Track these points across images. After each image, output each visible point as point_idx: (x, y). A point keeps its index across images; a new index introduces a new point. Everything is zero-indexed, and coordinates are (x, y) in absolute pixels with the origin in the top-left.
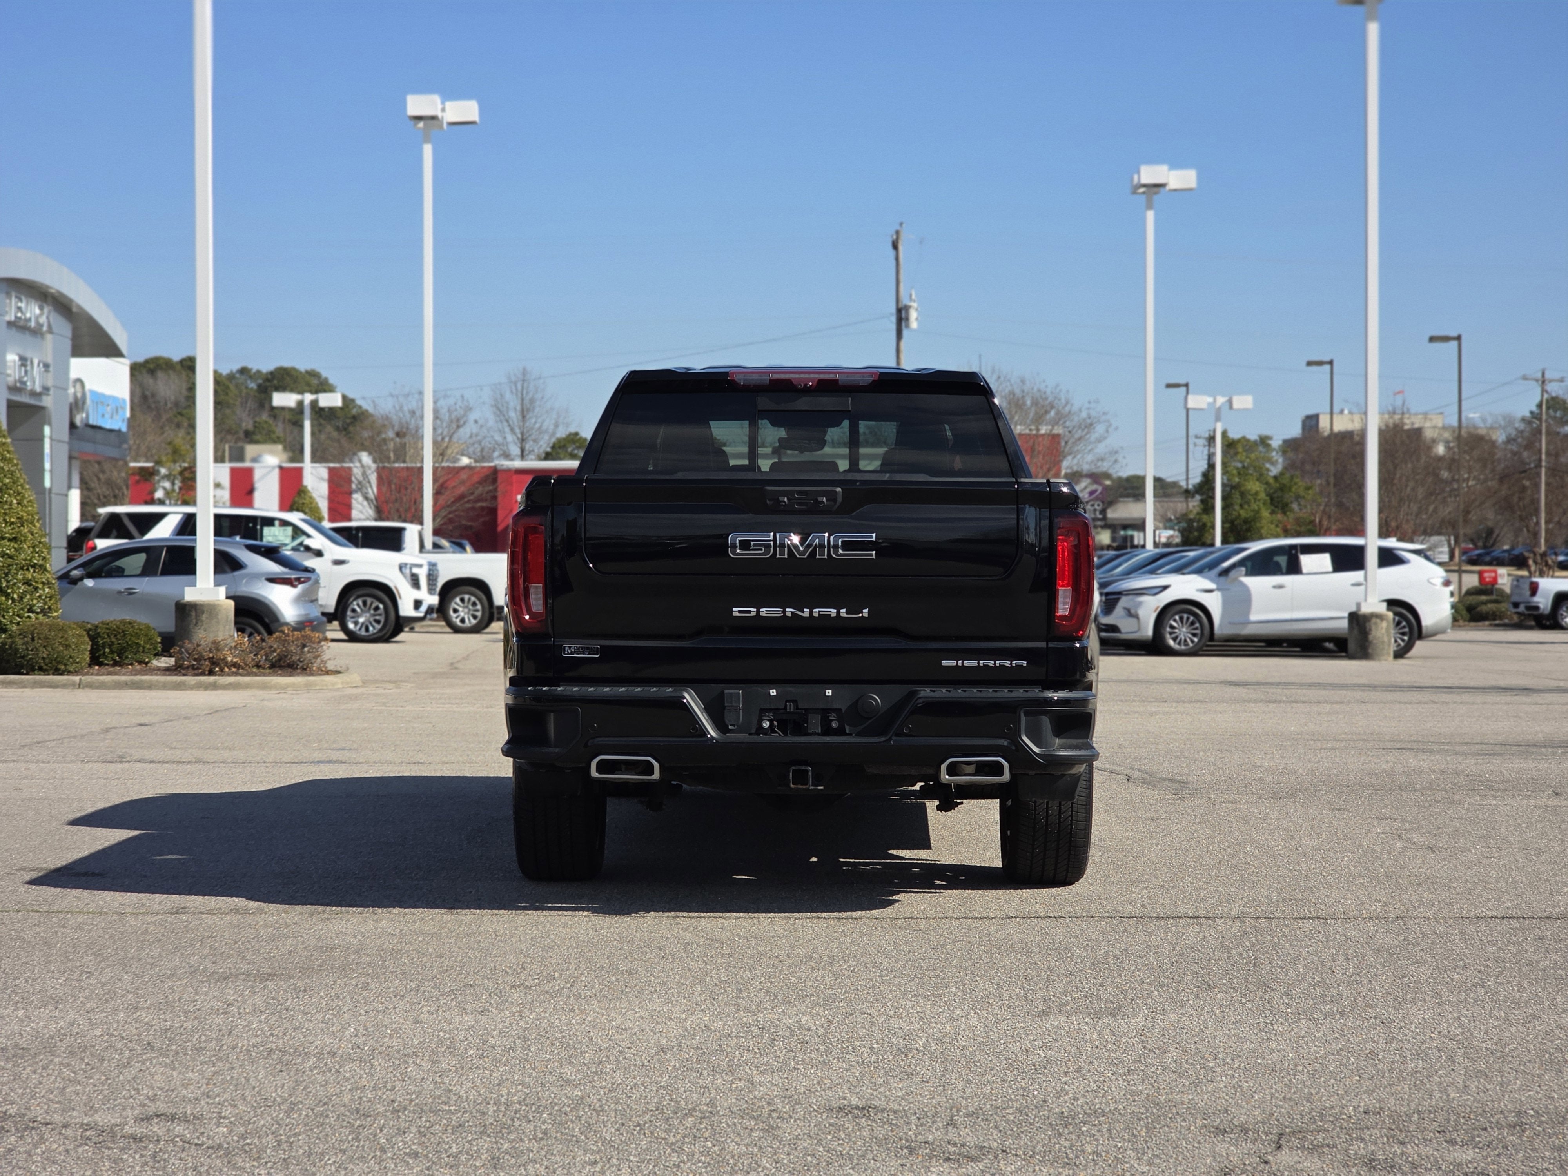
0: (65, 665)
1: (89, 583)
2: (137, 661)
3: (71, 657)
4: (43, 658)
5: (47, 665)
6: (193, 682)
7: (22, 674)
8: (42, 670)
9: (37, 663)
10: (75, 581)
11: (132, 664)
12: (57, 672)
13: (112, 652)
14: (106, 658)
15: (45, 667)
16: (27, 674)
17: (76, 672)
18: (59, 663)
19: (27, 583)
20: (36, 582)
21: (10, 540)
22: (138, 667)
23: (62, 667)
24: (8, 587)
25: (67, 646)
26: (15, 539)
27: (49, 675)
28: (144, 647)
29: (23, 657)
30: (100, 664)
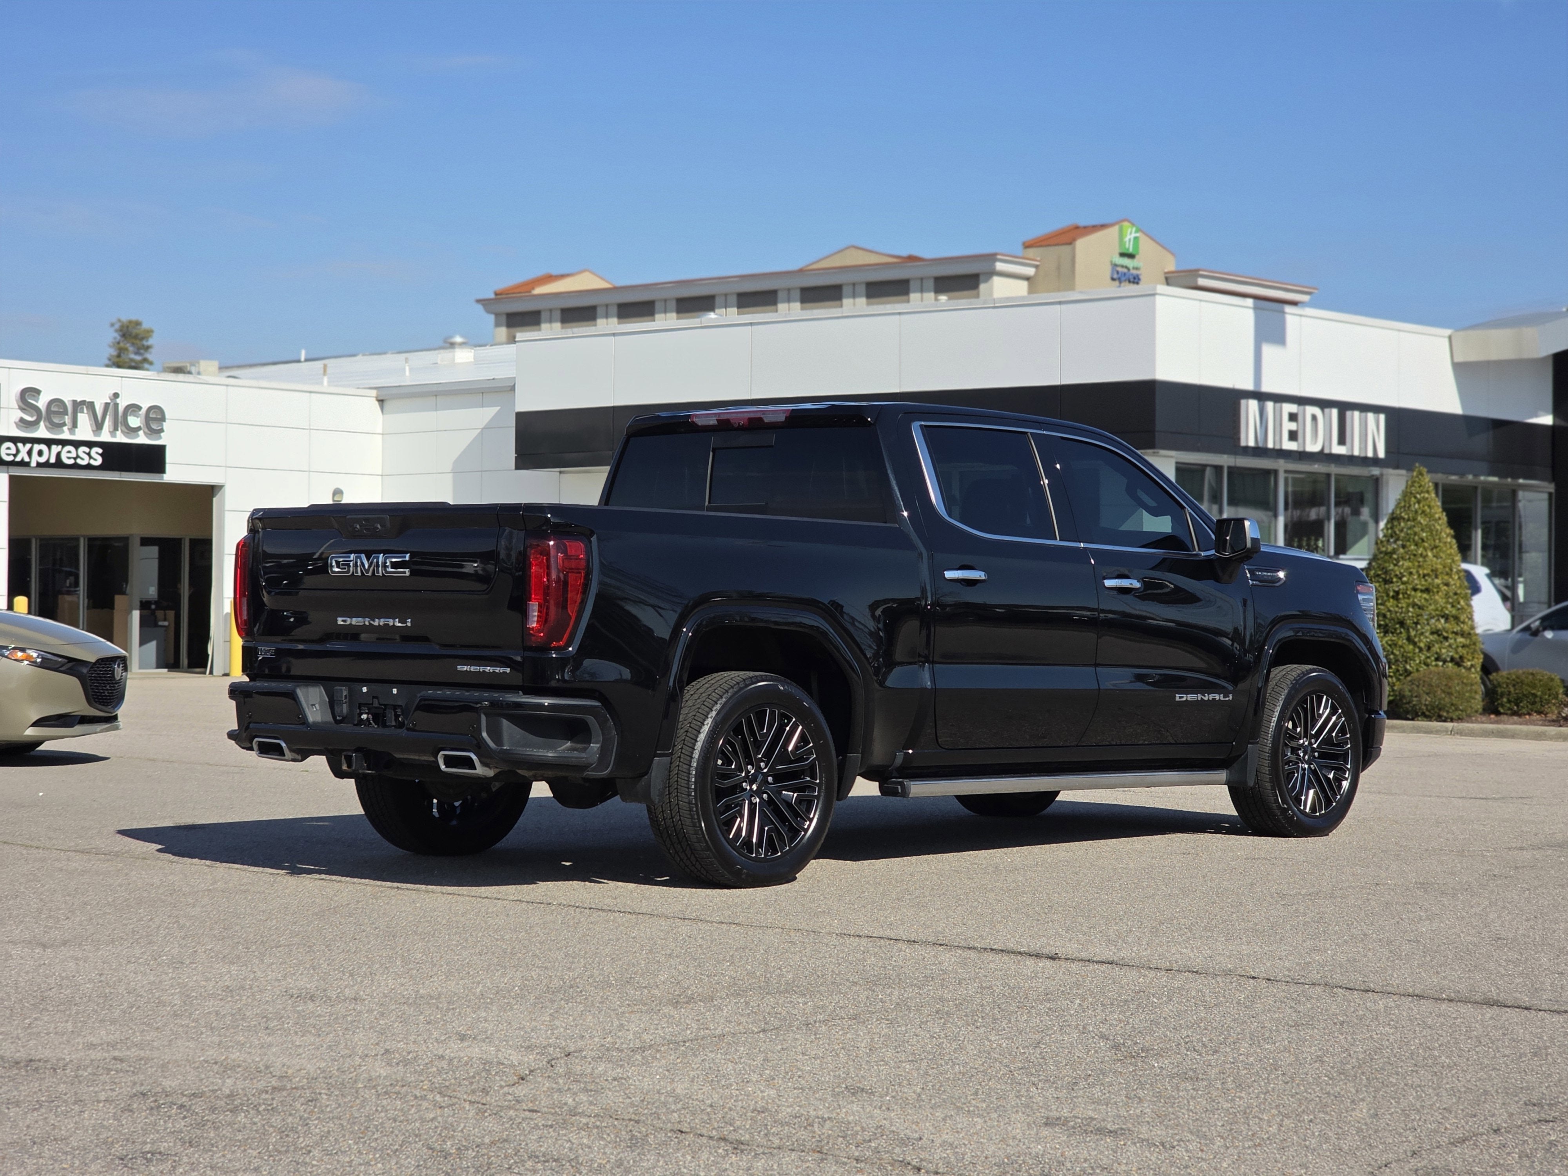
0: (1448, 712)
1: (1549, 635)
2: (1536, 712)
3: (1452, 705)
4: (1426, 705)
5: (1429, 711)
6: (1553, 733)
7: (1408, 719)
8: (1428, 718)
9: (1420, 709)
10: (1535, 633)
11: (1529, 714)
12: (1440, 718)
13: (1509, 701)
14: (1502, 706)
15: (1427, 713)
16: (1413, 719)
17: (1459, 719)
18: (1440, 709)
19: (1434, 632)
20: (1447, 632)
21: (1422, 591)
22: (1535, 716)
23: (1445, 714)
24: (1415, 636)
25: (1450, 694)
26: (1427, 590)
27: (1431, 721)
28: (1541, 698)
29: (1409, 703)
30: (1498, 713)
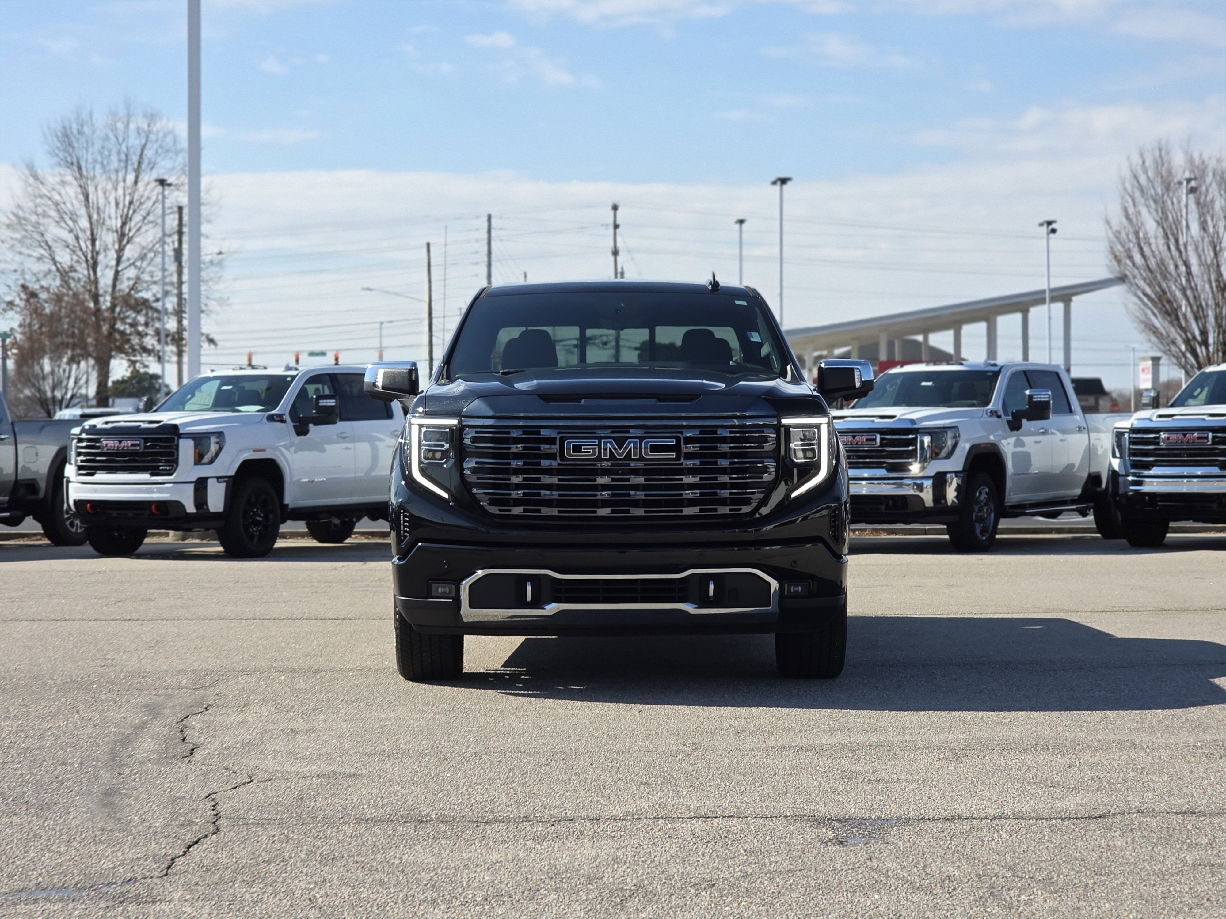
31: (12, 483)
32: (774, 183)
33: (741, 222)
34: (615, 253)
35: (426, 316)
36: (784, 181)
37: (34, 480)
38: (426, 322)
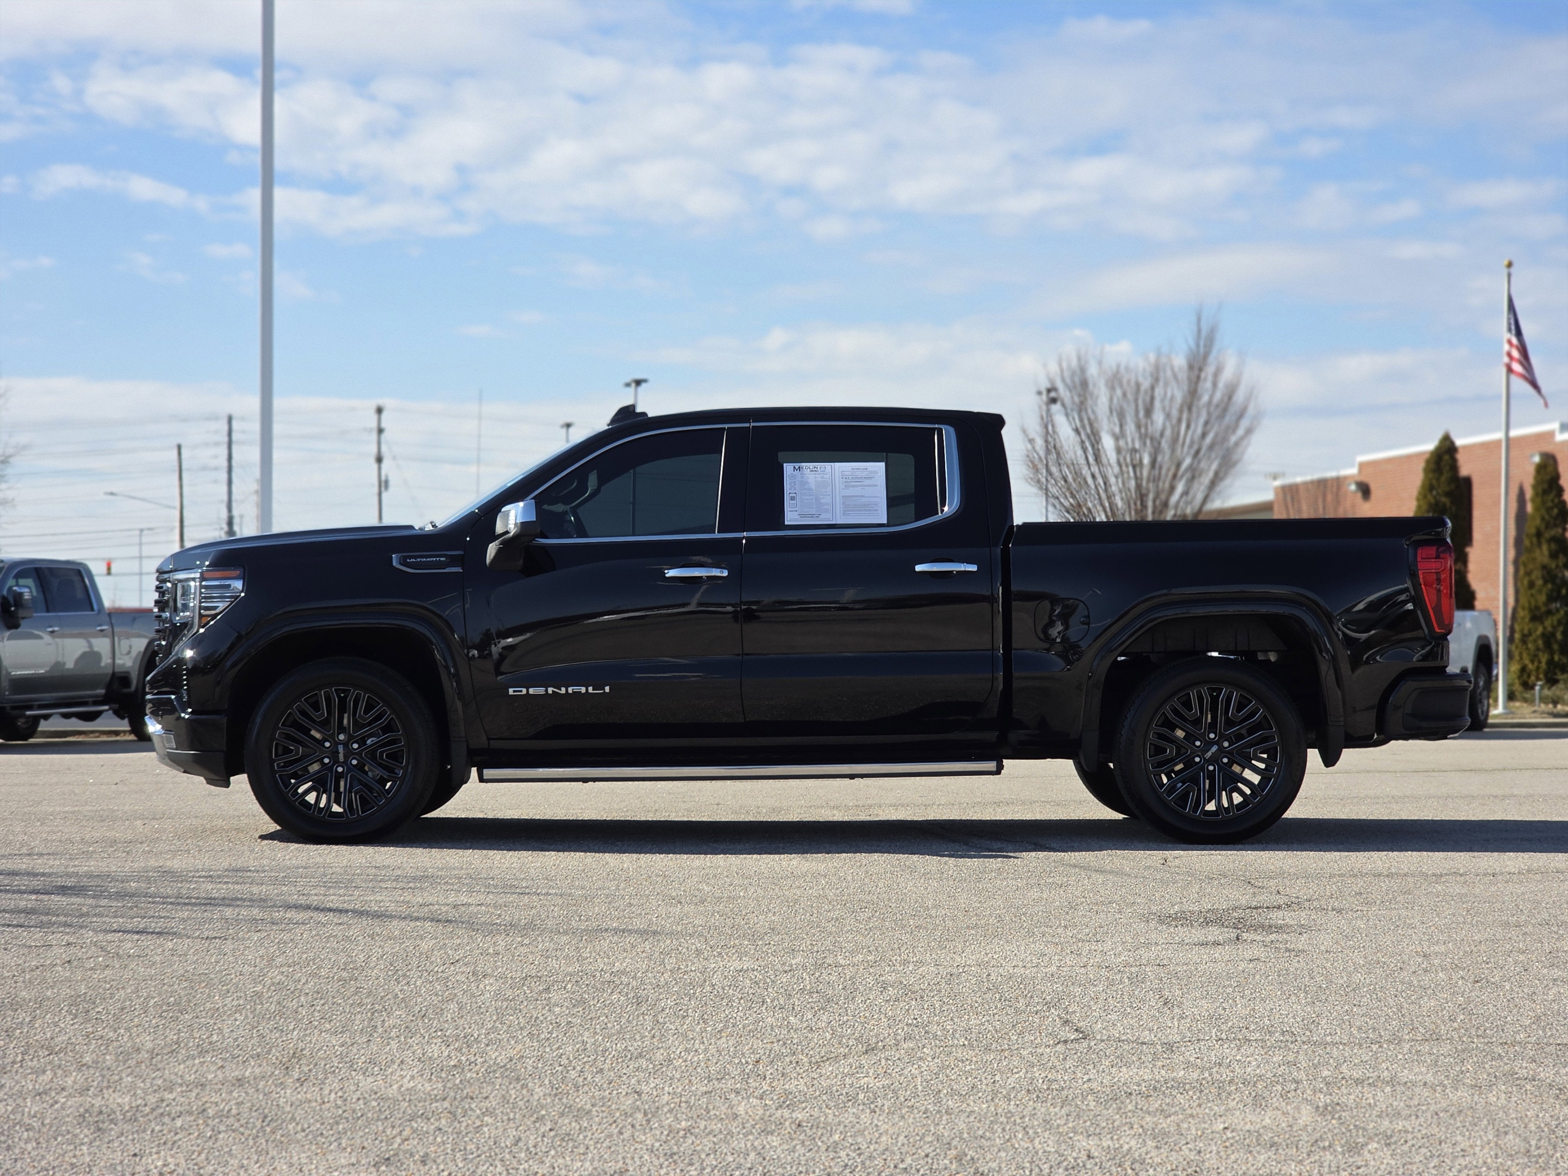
31: (109, 677)
32: (628, 385)
33: (568, 426)
34: (379, 460)
35: (177, 524)
36: (638, 383)
37: (128, 673)
38: (177, 532)
